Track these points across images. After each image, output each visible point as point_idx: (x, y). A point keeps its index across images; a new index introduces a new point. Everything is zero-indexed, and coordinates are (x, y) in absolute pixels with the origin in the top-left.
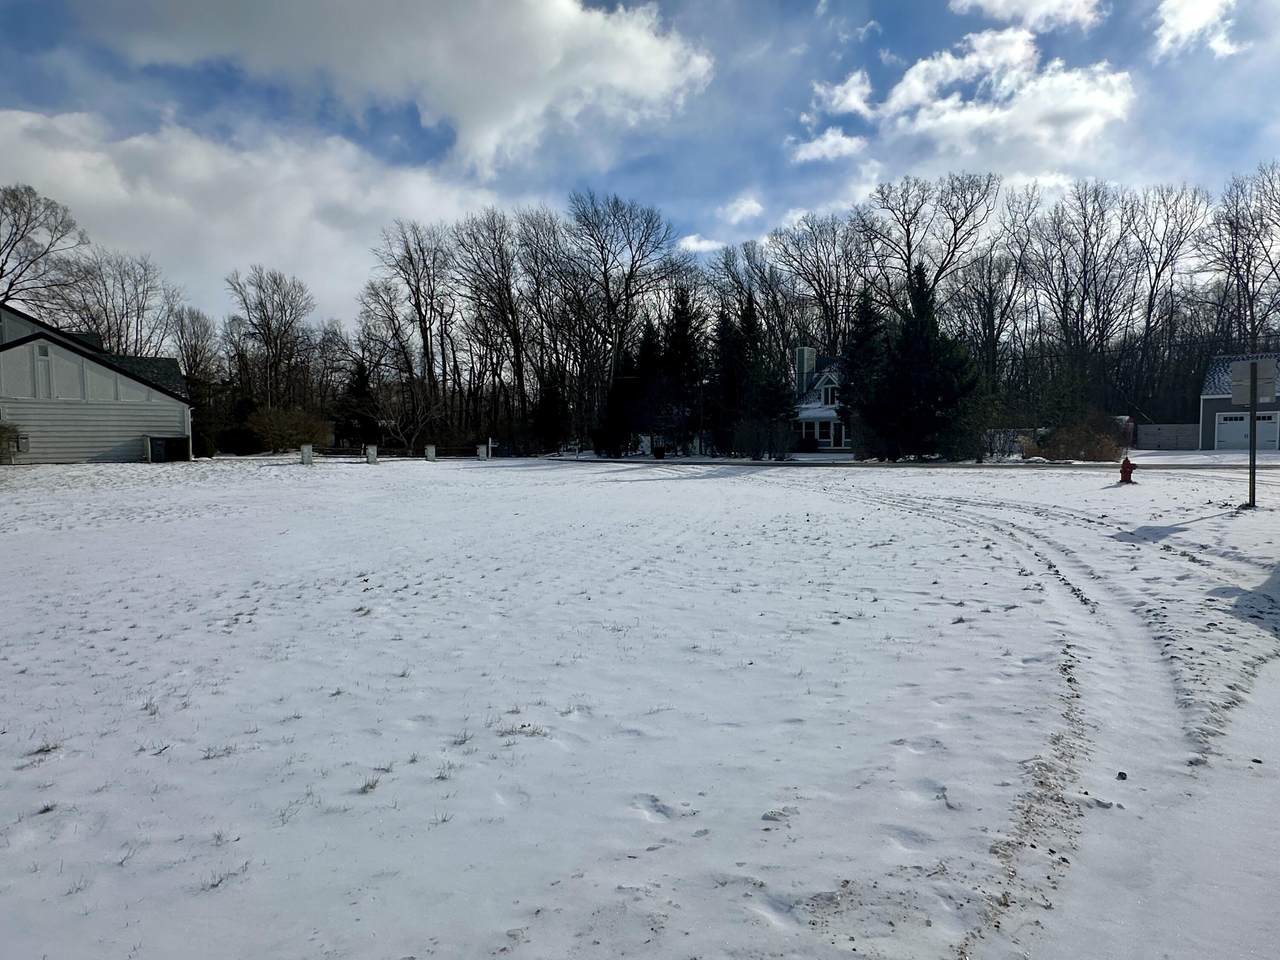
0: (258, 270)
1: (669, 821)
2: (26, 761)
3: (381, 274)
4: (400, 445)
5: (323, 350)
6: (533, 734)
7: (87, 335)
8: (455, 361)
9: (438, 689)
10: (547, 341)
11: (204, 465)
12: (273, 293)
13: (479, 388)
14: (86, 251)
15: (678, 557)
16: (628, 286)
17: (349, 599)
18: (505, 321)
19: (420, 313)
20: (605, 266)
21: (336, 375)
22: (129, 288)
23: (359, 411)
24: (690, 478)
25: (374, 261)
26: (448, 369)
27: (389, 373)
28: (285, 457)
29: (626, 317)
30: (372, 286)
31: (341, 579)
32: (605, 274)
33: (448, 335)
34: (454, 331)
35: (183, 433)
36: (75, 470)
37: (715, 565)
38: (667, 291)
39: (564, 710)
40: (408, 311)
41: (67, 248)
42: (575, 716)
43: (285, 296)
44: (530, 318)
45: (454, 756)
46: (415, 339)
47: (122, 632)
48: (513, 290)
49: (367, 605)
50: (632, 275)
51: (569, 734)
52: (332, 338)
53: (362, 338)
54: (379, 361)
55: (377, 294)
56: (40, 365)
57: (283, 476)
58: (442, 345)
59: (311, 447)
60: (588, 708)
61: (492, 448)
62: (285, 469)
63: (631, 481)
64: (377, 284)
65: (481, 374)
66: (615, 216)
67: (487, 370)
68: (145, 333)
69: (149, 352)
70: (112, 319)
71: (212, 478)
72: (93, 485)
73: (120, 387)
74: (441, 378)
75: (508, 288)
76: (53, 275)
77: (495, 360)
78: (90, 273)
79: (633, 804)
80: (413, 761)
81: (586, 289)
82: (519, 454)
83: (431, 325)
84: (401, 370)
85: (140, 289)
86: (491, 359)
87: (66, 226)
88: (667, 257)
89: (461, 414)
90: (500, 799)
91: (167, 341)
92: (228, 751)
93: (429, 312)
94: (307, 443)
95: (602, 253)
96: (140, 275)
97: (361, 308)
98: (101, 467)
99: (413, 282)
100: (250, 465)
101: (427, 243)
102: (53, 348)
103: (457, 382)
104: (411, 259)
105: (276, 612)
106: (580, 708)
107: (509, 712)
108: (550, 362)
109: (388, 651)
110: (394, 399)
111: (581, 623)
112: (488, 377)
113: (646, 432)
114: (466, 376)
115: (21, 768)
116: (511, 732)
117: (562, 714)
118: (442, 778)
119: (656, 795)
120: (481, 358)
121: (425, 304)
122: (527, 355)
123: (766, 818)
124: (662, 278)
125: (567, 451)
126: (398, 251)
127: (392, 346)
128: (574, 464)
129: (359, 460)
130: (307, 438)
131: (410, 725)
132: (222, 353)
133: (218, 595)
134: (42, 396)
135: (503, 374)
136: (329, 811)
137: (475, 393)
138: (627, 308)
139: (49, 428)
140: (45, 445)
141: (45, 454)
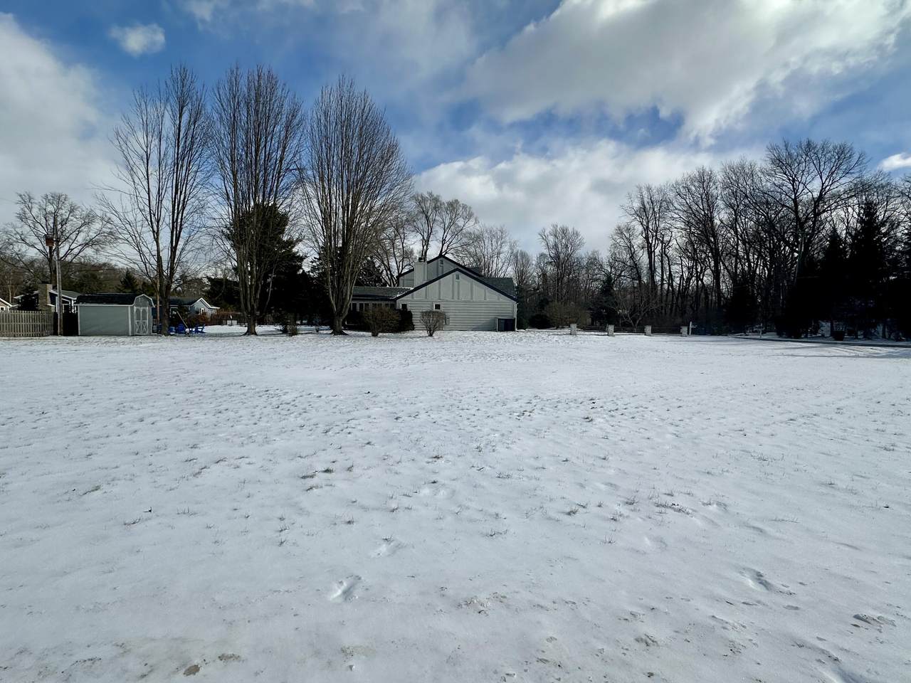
0: (555, 227)
1: (766, 591)
2: (430, 460)
3: (625, 220)
4: (630, 325)
5: (588, 270)
6: (680, 510)
7: (475, 268)
8: (670, 272)
9: (624, 470)
10: (741, 254)
11: (521, 334)
12: (562, 239)
13: (686, 288)
14: (477, 227)
15: (835, 416)
16: (816, 207)
17: (582, 412)
18: (708, 242)
19: (648, 242)
20: (795, 194)
21: (595, 284)
22: (494, 243)
23: (605, 304)
24: (868, 357)
25: (621, 212)
26: (665, 277)
27: (626, 281)
28: (562, 330)
29: (813, 231)
30: (619, 228)
31: (580, 400)
32: (795, 200)
33: (666, 255)
34: (671, 252)
35: (513, 316)
36: (466, 334)
37: (873, 427)
38: (856, 206)
39: (705, 502)
40: (640, 242)
41: (470, 227)
42: (714, 508)
43: (568, 240)
44: (727, 238)
45: (624, 510)
46: (643, 258)
47: (473, 412)
48: (716, 221)
49: (592, 416)
50: (821, 197)
51: (706, 518)
52: (593, 262)
53: (611, 261)
54: (621, 273)
55: (622, 233)
56: (456, 284)
57: (560, 341)
58: (662, 261)
59: (576, 325)
60: (725, 505)
61: (692, 329)
62: (561, 337)
63: (806, 356)
64: (622, 226)
65: (689, 279)
66: (807, 155)
67: (692, 276)
68: (500, 265)
69: (501, 275)
70: (486, 260)
71: (524, 340)
72: (473, 341)
73: (487, 294)
74: (660, 283)
75: (711, 219)
76: (465, 240)
77: (699, 270)
78: (478, 238)
79: (741, 573)
80: (600, 506)
81: (777, 213)
82: (713, 334)
83: (654, 249)
84: (633, 279)
85: (499, 243)
86: (696, 269)
87: (470, 216)
88: (858, 180)
89: (672, 307)
90: (647, 541)
91: (510, 269)
92: (508, 476)
93: (654, 241)
94: (573, 323)
95: (793, 185)
96: (499, 236)
97: (612, 242)
98: (477, 333)
99: (645, 223)
100: (544, 334)
101: (656, 197)
102: (462, 276)
103: (670, 285)
104: (644, 208)
105: (543, 413)
106: (719, 504)
107: (666, 494)
108: (743, 269)
109: (600, 444)
110: (629, 296)
111: (734, 450)
112: (693, 281)
113: (826, 319)
114: (677, 280)
115: (428, 463)
116: (664, 506)
117: (704, 504)
118: (614, 520)
119: (762, 572)
120: (689, 268)
121: (652, 237)
122: (724, 265)
123: (857, 617)
124: (851, 197)
125: (753, 332)
126: (637, 205)
127: (629, 264)
128: (757, 341)
129: (603, 334)
130: (574, 320)
131: (603, 487)
132: (535, 274)
133: (517, 400)
134: (456, 299)
135: (705, 278)
136: (550, 518)
137: (683, 292)
138: (814, 223)
139: (457, 314)
140: (456, 321)
141: (455, 326)
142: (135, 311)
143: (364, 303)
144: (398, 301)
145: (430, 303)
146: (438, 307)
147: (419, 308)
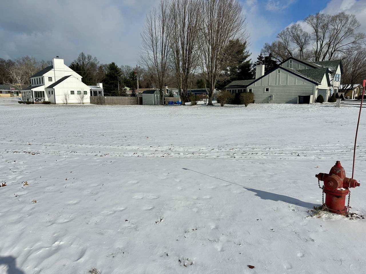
56: (278, 75)
73: (297, 80)
139: (278, 93)
140: (277, 98)
141: (277, 100)
142: (155, 96)
143: (234, 89)
144: (247, 87)
145: (263, 88)
146: (267, 90)
147: (258, 91)
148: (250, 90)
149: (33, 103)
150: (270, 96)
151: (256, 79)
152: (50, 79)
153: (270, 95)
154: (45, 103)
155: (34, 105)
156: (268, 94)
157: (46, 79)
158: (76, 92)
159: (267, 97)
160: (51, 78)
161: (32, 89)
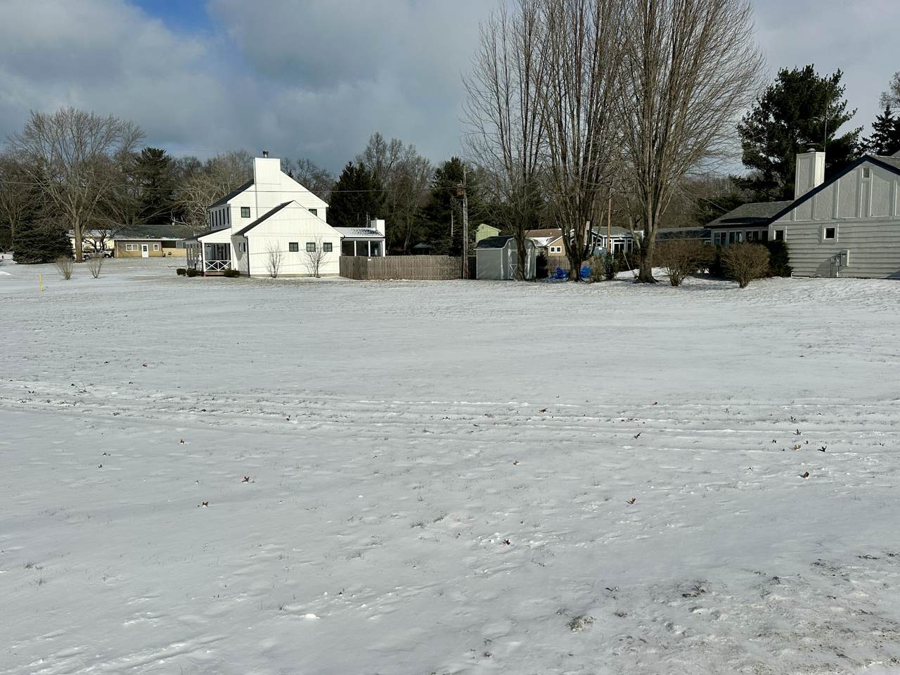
56: (863, 186)
134: (861, 216)
139: (863, 246)
140: (859, 261)
141: (859, 268)
142: (509, 254)
143: (735, 231)
144: (771, 226)
145: (818, 226)
146: (831, 233)
147: (803, 237)
148: (780, 234)
149: (202, 274)
150: (839, 256)
151: (796, 199)
152: (246, 212)
153: (838, 252)
154: (232, 274)
155: (205, 278)
156: (833, 247)
157: (235, 214)
158: (302, 246)
159: (830, 256)
160: (247, 210)
161: (199, 239)
